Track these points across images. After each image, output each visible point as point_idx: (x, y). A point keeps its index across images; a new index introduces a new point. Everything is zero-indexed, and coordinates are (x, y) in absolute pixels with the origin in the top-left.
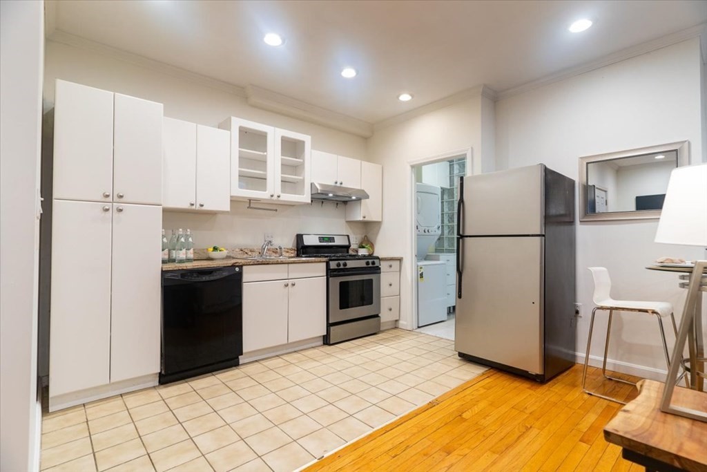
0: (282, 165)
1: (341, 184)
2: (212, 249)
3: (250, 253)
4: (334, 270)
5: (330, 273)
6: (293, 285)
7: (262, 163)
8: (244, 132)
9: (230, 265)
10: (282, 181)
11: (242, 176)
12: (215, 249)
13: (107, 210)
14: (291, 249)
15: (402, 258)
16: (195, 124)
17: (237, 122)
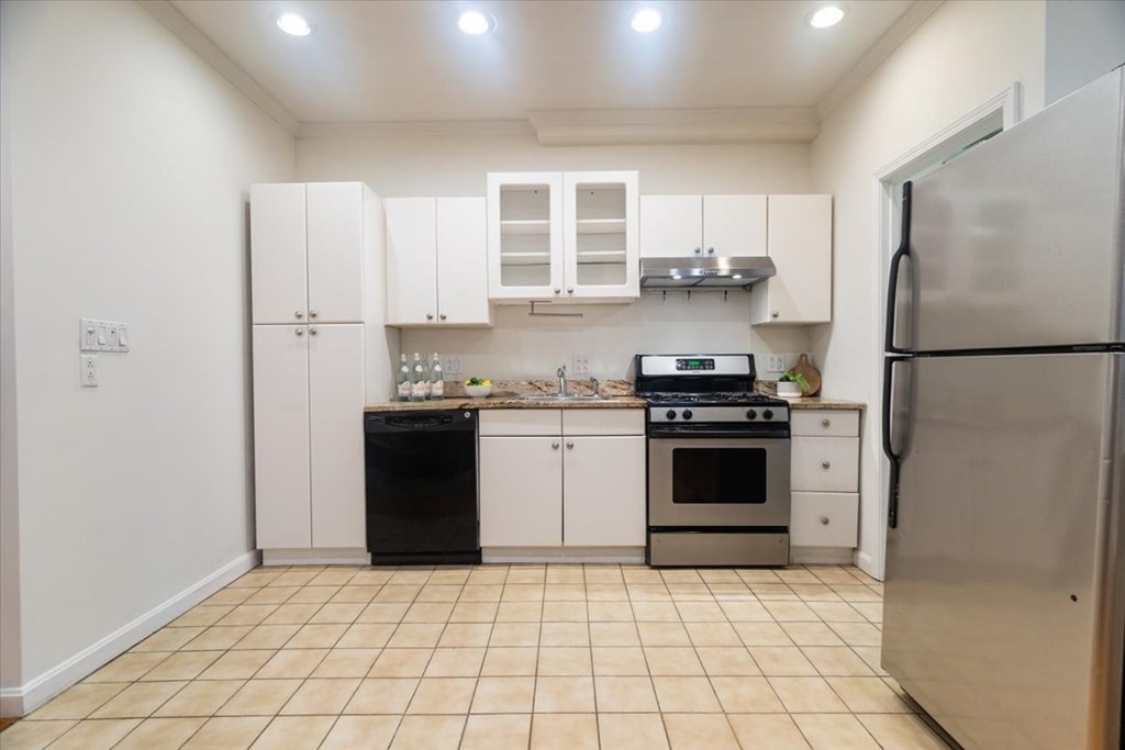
0: (578, 234)
1: (711, 251)
2: (468, 382)
3: (545, 388)
4: (660, 425)
5: (653, 430)
6: (570, 446)
7: (543, 238)
8: (509, 195)
9: (456, 407)
10: (578, 263)
11: (507, 266)
12: (474, 382)
13: (300, 334)
14: (623, 383)
15: (865, 406)
16: (434, 199)
17: (497, 179)
